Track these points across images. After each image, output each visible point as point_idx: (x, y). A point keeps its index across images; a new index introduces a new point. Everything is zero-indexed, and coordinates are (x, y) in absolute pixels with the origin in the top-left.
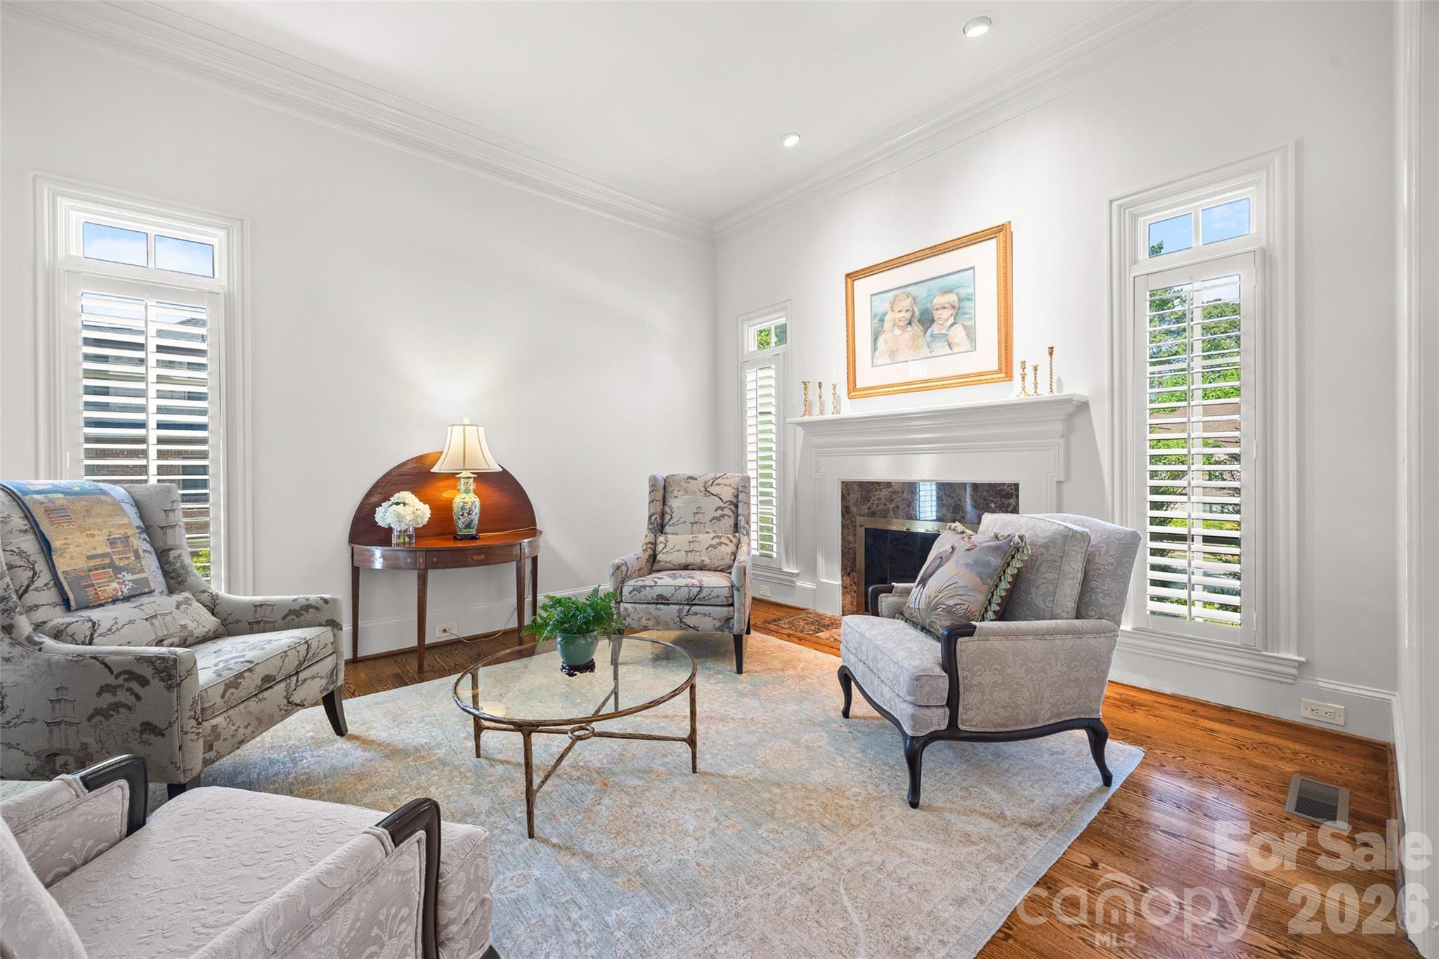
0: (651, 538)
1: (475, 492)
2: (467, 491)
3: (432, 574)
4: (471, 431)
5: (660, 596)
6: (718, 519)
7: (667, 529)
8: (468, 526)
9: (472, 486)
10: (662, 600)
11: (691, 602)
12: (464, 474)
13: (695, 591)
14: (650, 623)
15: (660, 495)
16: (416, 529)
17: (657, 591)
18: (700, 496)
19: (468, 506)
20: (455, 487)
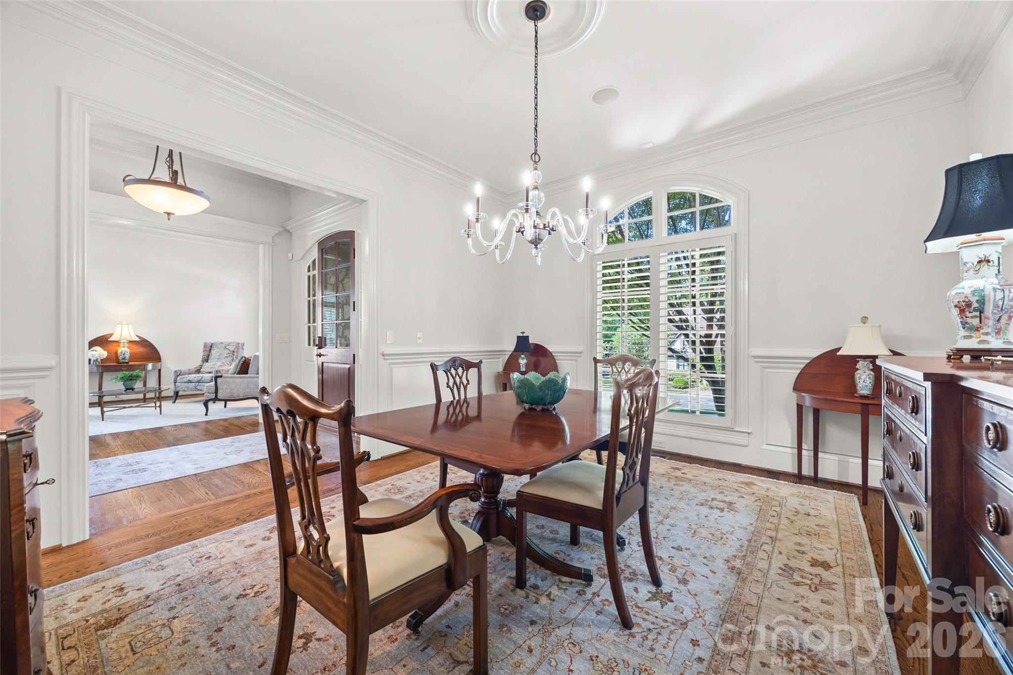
0: (201, 363)
1: (128, 347)
2: (124, 347)
3: (105, 374)
4: (125, 327)
5: (189, 380)
6: (227, 357)
7: (209, 361)
8: (124, 359)
9: (126, 345)
10: (190, 382)
11: (199, 382)
12: (123, 341)
13: (200, 378)
14: (186, 389)
15: (208, 349)
16: (101, 360)
17: (188, 379)
18: (223, 349)
19: (123, 352)
20: (119, 346)
